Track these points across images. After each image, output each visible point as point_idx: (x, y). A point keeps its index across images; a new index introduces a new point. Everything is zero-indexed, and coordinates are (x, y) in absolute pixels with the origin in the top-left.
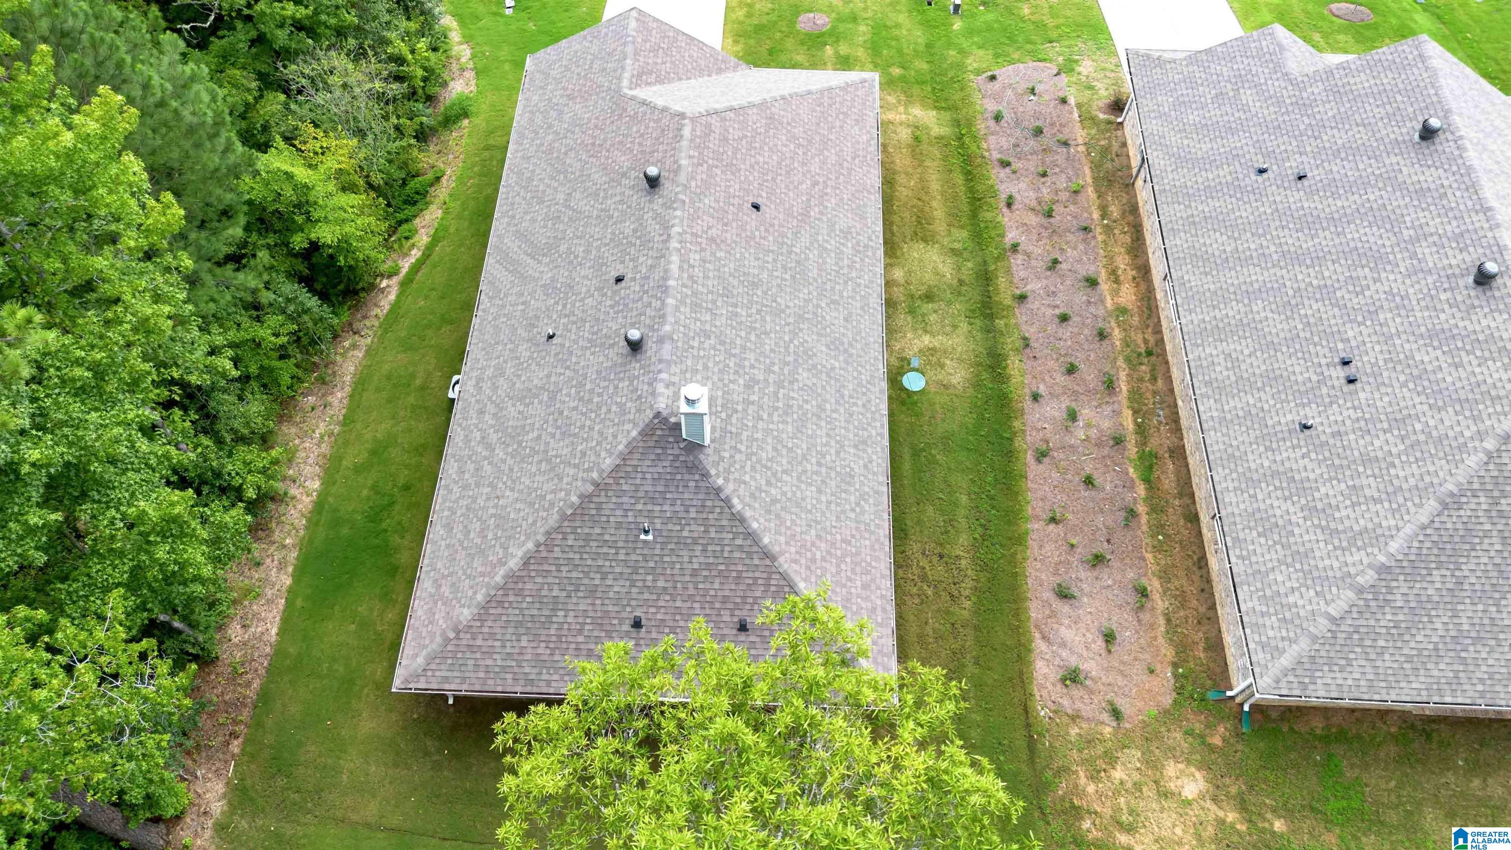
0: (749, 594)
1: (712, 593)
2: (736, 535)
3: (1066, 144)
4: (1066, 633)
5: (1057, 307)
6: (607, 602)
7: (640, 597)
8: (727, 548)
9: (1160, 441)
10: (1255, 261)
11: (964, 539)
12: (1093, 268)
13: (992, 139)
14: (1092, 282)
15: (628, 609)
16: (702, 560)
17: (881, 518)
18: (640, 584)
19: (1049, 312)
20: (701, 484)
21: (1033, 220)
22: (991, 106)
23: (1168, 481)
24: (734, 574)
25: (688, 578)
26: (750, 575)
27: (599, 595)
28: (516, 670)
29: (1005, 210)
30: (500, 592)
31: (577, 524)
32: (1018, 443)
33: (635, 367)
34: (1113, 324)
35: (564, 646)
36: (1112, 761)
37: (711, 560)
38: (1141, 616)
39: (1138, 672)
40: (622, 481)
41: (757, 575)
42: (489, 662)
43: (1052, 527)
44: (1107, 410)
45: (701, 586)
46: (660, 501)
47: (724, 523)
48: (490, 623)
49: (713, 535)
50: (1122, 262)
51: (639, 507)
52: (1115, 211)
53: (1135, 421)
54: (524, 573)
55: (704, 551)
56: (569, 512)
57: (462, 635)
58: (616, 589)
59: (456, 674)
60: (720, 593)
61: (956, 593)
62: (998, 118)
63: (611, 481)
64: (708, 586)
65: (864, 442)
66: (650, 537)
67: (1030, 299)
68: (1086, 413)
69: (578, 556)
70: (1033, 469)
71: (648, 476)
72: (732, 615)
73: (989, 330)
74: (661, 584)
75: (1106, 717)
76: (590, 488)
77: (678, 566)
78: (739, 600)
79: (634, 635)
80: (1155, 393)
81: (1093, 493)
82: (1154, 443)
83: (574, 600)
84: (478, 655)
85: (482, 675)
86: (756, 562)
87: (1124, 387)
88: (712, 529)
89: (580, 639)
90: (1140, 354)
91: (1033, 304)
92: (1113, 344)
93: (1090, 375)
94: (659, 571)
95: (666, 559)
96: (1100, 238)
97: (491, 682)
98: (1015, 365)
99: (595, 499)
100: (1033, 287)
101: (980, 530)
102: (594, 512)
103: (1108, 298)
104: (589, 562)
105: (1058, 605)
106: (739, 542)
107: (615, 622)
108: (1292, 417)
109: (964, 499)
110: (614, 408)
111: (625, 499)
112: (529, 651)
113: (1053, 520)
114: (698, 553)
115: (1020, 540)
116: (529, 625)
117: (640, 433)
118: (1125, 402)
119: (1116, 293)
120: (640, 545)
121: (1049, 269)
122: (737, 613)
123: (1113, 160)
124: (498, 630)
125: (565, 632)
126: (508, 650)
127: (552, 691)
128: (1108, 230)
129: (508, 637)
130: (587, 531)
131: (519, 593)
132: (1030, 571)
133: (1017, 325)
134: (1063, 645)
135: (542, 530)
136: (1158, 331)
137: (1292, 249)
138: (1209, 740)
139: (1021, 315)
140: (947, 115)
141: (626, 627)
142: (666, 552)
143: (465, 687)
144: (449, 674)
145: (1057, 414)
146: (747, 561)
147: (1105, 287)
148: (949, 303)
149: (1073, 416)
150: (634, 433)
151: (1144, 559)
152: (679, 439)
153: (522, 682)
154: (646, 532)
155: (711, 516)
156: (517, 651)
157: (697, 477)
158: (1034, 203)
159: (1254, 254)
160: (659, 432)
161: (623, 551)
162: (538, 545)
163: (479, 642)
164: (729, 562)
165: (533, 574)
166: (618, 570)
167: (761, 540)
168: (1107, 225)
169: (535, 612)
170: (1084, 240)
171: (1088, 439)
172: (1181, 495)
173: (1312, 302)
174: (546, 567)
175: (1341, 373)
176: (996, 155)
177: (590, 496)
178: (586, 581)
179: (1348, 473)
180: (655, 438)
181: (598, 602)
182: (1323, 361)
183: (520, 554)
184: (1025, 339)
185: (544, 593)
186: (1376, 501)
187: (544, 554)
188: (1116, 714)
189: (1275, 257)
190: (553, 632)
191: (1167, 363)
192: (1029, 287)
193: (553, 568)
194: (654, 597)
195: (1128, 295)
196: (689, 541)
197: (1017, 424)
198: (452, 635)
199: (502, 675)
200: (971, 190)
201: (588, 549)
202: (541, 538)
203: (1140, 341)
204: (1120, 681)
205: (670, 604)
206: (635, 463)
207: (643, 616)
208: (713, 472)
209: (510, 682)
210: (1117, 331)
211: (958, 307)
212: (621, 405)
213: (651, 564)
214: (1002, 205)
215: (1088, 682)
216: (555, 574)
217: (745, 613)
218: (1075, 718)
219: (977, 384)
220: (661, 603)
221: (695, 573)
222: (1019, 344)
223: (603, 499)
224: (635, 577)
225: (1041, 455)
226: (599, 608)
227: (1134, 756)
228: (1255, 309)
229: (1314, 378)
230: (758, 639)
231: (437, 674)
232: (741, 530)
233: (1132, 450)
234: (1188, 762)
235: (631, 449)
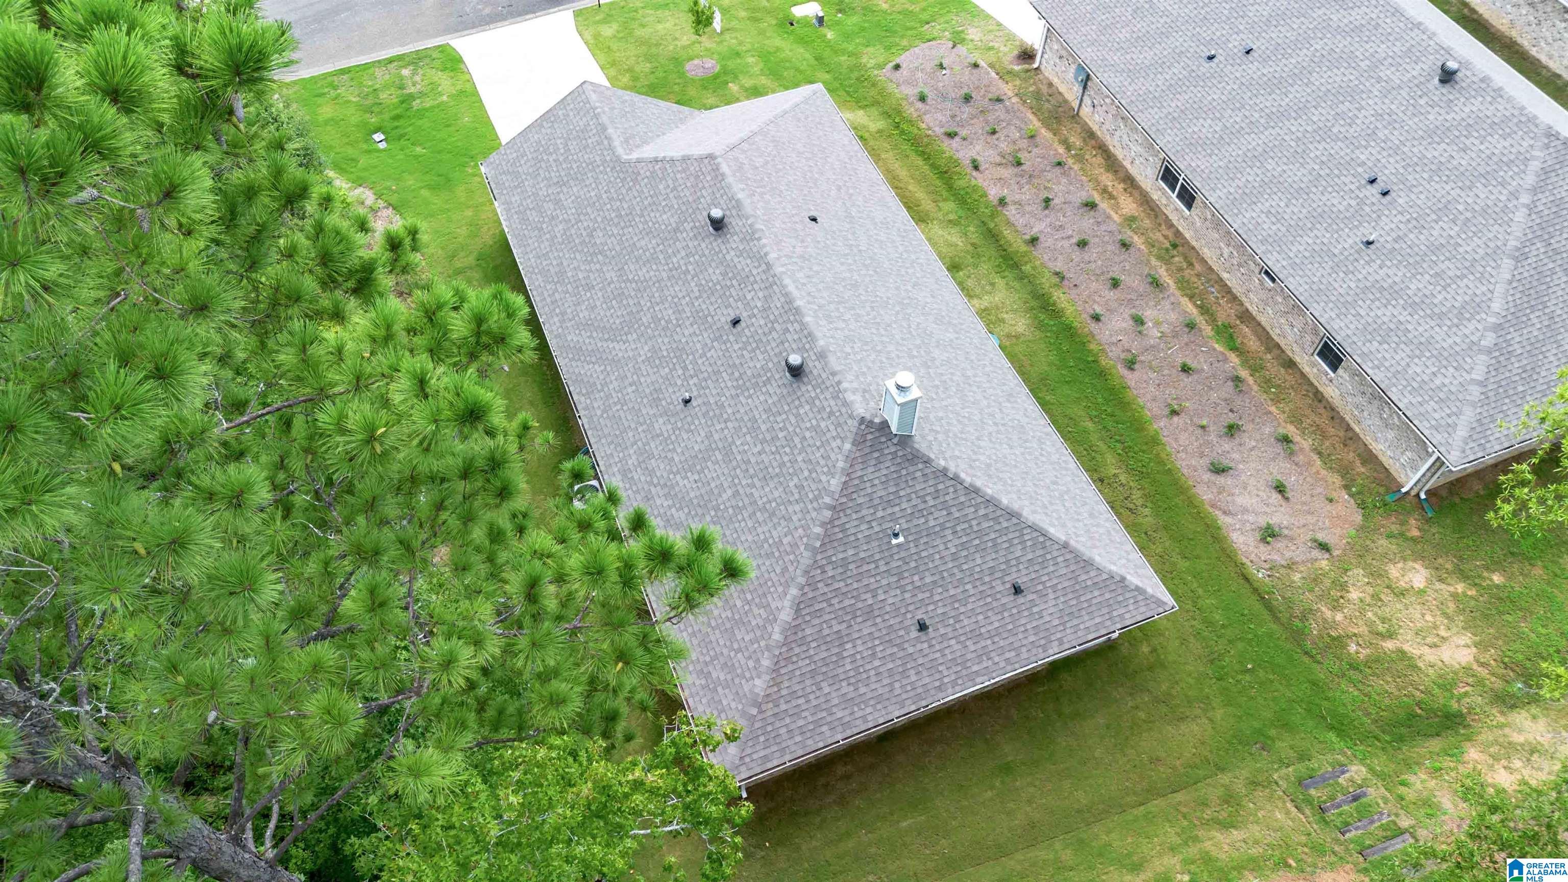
0: (1010, 557)
1: (978, 569)
2: (977, 507)
3: (999, 100)
4: (1242, 500)
5: (1069, 237)
6: (887, 617)
7: (915, 599)
8: (974, 523)
9: (1225, 313)
10: (1248, 130)
11: (1110, 458)
12: (1084, 194)
13: (927, 118)
14: (1091, 206)
15: (909, 616)
16: (957, 542)
17: (1062, 454)
18: (909, 587)
19: (1066, 243)
20: (927, 471)
21: (1007, 172)
22: (911, 92)
23: (1253, 344)
24: (990, 544)
25: (950, 565)
26: (1005, 538)
27: (876, 613)
28: (829, 719)
29: (975, 173)
30: (784, 649)
31: (830, 553)
32: (1103, 362)
33: (807, 389)
34: (1129, 233)
35: (864, 676)
36: (1344, 587)
37: (964, 539)
38: (1296, 459)
39: (1319, 504)
40: (855, 496)
41: (1011, 536)
42: (801, 723)
43: (1176, 419)
44: (1167, 304)
45: (965, 567)
46: (897, 501)
47: (962, 499)
48: (786, 684)
49: (957, 515)
50: (1107, 180)
51: (880, 514)
52: (1076, 140)
53: (1197, 306)
54: (799, 621)
55: (955, 532)
56: (818, 544)
57: (764, 707)
58: (890, 601)
59: (775, 748)
60: (984, 567)
61: (1132, 506)
62: (922, 99)
63: (844, 500)
64: (971, 564)
65: (1011, 395)
66: (901, 539)
67: (1042, 238)
68: (1149, 314)
69: (842, 584)
70: (1131, 379)
71: (876, 482)
72: (1004, 583)
73: (1021, 277)
74: (928, 580)
75: (1316, 553)
76: (828, 514)
77: (937, 556)
78: (1003, 567)
79: (924, 638)
80: (1198, 275)
81: (1196, 377)
82: (1222, 317)
83: (856, 627)
84: (788, 720)
85: (798, 739)
86: (1005, 524)
87: (1168, 280)
88: (954, 510)
89: (877, 663)
90: (1167, 250)
91: (1046, 242)
92: (1139, 249)
93: (1133, 281)
94: (922, 568)
95: (924, 554)
96: (1076, 167)
97: (810, 742)
98: (1060, 298)
99: (836, 523)
100: (1037, 228)
101: (1118, 445)
102: (841, 535)
103: (1112, 213)
104: (855, 585)
105: (1221, 480)
106: (982, 512)
107: (902, 633)
108: (1353, 239)
109: (1090, 425)
110: (808, 434)
111: (864, 512)
112: (834, 694)
113: (1174, 413)
114: (950, 537)
115: (1154, 441)
116: (824, 669)
117: (853, 444)
118: (1178, 293)
119: (1117, 207)
120: (895, 550)
121: (1047, 207)
122: (1007, 579)
123: (1048, 101)
124: (796, 687)
125: (860, 663)
126: (814, 703)
127: (870, 725)
128: (1079, 158)
129: (809, 690)
130: (841, 556)
131: (803, 642)
132: (1178, 464)
133: (1043, 265)
134: (1245, 510)
135: (799, 572)
136: (1171, 226)
137: (1274, 110)
138: (1409, 535)
139: (1041, 255)
140: (874, 111)
141: (914, 634)
142: (922, 547)
143: (788, 757)
144: (768, 751)
145: (1124, 325)
146: (997, 527)
147: (1103, 205)
148: (975, 266)
149: (1139, 321)
150: (848, 446)
151: (1270, 413)
152: (890, 436)
153: (840, 729)
154: (896, 535)
155: (947, 497)
156: (822, 700)
157: (920, 466)
158: (998, 159)
159: (1243, 125)
160: (870, 437)
161: (882, 563)
162: (802, 588)
163: (783, 707)
164: (981, 534)
165: (808, 618)
166: (884, 582)
167: (1000, 502)
168: (1076, 155)
169: (825, 654)
170: (1064, 174)
171: (1163, 335)
172: (1269, 350)
173: (1316, 145)
174: (817, 607)
175: (1374, 190)
176: (939, 131)
177: (831, 521)
178: (860, 605)
179: (1425, 265)
180: (869, 444)
181: (879, 620)
182: (1353, 187)
183: (787, 603)
184: (1057, 274)
185: (826, 632)
186: (1462, 277)
187: (810, 595)
188: (1324, 547)
189: (1262, 121)
190: (848, 667)
191: (1193, 248)
192: (1035, 230)
193: (825, 605)
194: (928, 594)
195: (1129, 206)
196: (937, 529)
197: (1093, 346)
198: (754, 711)
199: (818, 731)
200: (933, 166)
201: (849, 573)
202: (802, 580)
203: (1162, 239)
204: (1311, 519)
205: (945, 595)
206: (859, 473)
207: (924, 616)
208: (932, 456)
209: (828, 733)
210: (1136, 238)
211: (985, 267)
212: (815, 429)
213: (913, 564)
214: (969, 170)
215: (1286, 532)
216: (828, 610)
217: (1014, 576)
218: (1291, 566)
219: (1041, 326)
220: (937, 598)
221: (955, 557)
222: (1055, 280)
223: (844, 520)
224: (902, 583)
225: (1130, 365)
226: (881, 626)
227: (1357, 574)
228: (1269, 167)
229: (1353, 203)
230: (1034, 596)
231: (755, 756)
232: (979, 500)
233: (1208, 330)
234: (1405, 560)
235: (852, 462)
